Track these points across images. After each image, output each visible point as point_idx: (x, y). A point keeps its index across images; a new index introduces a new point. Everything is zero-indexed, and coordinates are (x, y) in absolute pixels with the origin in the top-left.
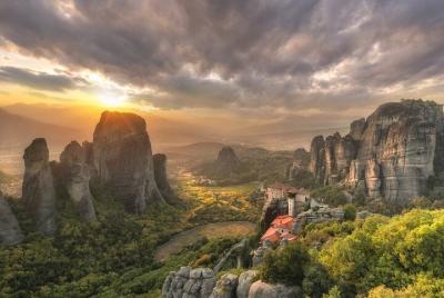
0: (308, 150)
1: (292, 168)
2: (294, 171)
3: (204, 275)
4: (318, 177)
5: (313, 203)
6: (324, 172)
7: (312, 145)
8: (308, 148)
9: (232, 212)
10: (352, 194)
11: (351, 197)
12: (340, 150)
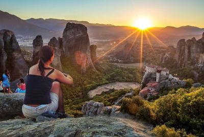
0: (175, 47)
1: (165, 56)
2: (166, 58)
3: (99, 105)
4: (180, 62)
5: (171, 76)
6: (183, 59)
7: (178, 44)
8: (175, 45)
9: (128, 77)
10: (199, 73)
11: (198, 75)
12: (194, 48)
